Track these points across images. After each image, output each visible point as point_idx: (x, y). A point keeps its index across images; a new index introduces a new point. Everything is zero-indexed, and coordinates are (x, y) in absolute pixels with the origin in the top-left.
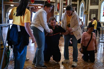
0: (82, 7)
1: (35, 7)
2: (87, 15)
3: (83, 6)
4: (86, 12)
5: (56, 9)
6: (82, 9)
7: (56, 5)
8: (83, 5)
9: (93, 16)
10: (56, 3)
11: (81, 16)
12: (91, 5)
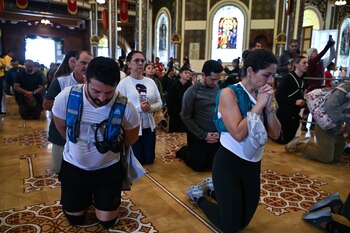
0: (163, 25)
1: (33, 22)
2: (180, 45)
3: (167, 24)
4: (175, 38)
5: (94, 28)
6: (161, 30)
7: (94, 19)
8: (166, 19)
9: (195, 47)
10: (94, 12)
11: (161, 48)
12: (188, 18)
